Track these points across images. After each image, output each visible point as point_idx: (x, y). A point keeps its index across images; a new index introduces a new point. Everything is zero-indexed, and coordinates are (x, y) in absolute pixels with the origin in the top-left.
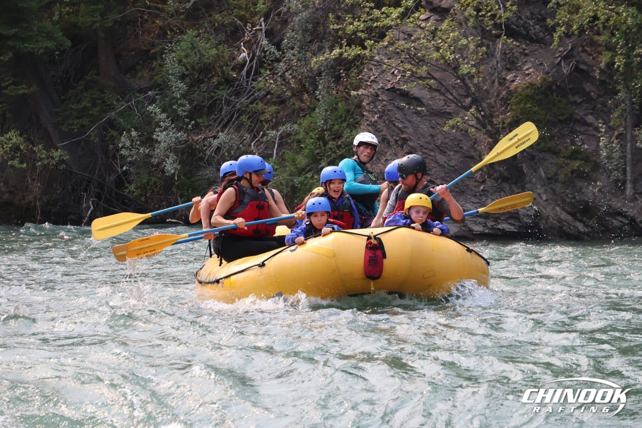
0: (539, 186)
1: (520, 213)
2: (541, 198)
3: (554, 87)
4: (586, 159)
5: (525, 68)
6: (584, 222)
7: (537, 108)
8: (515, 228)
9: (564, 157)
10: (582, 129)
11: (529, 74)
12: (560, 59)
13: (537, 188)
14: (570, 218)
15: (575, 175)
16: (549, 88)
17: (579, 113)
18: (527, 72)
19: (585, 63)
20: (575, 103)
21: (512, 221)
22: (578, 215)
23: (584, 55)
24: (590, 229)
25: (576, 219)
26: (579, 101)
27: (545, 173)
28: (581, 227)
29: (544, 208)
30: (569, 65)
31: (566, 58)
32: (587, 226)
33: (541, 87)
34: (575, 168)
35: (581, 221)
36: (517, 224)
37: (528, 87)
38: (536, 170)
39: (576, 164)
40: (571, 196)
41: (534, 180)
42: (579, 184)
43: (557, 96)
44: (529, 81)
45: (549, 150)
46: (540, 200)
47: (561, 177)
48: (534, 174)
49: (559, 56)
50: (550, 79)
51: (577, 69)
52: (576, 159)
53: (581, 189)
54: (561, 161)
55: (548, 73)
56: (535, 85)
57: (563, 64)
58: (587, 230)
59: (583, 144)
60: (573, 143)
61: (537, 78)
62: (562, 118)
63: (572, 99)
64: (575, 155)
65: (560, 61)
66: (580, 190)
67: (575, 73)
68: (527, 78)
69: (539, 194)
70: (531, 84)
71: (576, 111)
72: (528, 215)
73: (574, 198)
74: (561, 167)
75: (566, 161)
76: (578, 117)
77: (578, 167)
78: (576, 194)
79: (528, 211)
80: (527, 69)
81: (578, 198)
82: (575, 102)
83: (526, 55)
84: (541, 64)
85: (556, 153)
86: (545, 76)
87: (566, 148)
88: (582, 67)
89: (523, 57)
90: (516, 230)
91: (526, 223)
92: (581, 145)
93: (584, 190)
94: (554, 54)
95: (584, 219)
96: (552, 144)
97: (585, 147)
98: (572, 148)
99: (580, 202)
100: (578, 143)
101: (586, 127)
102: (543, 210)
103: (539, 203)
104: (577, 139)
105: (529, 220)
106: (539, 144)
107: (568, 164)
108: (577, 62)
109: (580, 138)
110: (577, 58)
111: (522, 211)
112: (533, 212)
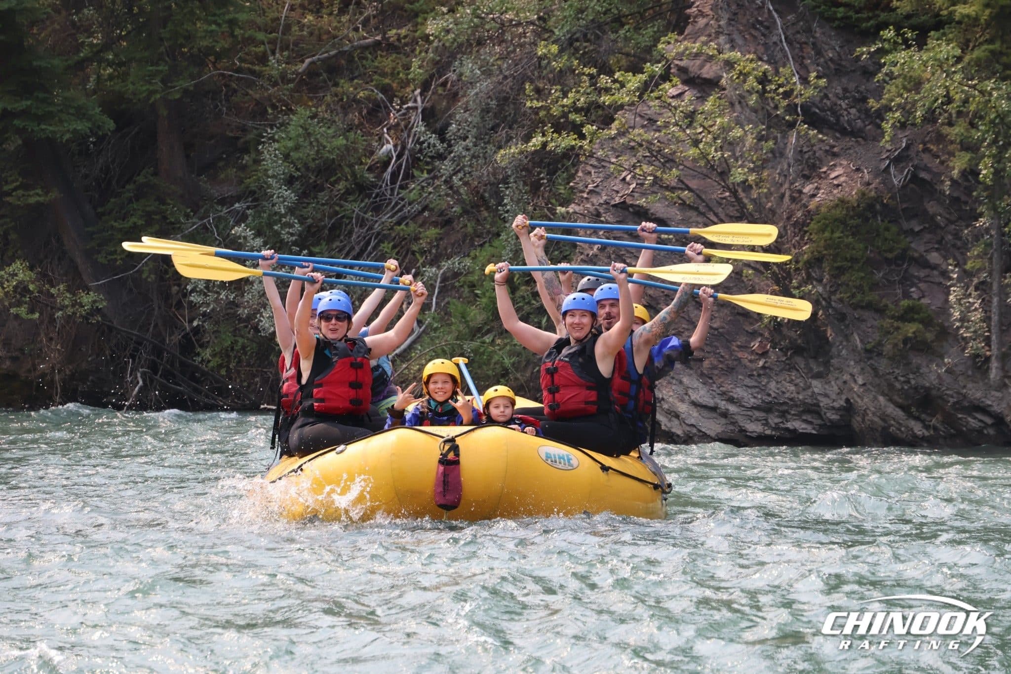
0: (852, 363)
1: (822, 405)
2: (855, 381)
3: (878, 207)
4: (927, 322)
5: (833, 175)
6: (923, 421)
7: (850, 239)
8: (814, 429)
9: (893, 317)
10: (922, 273)
11: (838, 186)
12: (888, 162)
13: (848, 366)
14: (899, 413)
15: (909, 345)
16: (871, 207)
17: (918, 247)
18: (835, 182)
19: (926, 169)
20: (911, 232)
21: (808, 417)
22: (913, 409)
23: (926, 157)
24: (932, 432)
25: (910, 415)
26: (917, 229)
27: (861, 341)
28: (918, 429)
29: (859, 396)
30: (902, 172)
31: (898, 160)
32: (927, 427)
33: (858, 206)
34: (910, 335)
35: (917, 419)
36: (819, 422)
37: (837, 205)
38: (847, 337)
39: (911, 329)
40: (902, 379)
41: (844, 352)
42: (916, 360)
43: (882, 221)
44: (839, 195)
45: (869, 306)
46: (853, 385)
47: (888, 348)
48: (845, 343)
49: (887, 157)
50: (873, 194)
51: (915, 178)
52: (911, 320)
53: (918, 368)
54: (887, 323)
55: (868, 184)
56: (848, 202)
57: (892, 170)
58: (927, 434)
59: (923, 297)
60: (907, 295)
61: (852, 191)
62: (889, 255)
63: (906, 225)
64: (909, 315)
65: (889, 165)
66: (917, 371)
67: (912, 186)
68: (835, 192)
69: (852, 375)
70: (842, 201)
71: (913, 245)
72: (833, 408)
73: (908, 382)
74: (889, 333)
75: (895, 324)
76: (916, 255)
77: (914, 333)
78: (911, 376)
79: (834, 401)
80: (836, 177)
81: (913, 382)
82: (912, 230)
83: (835, 155)
84: (858, 170)
85: (880, 311)
86: (863, 188)
87: (896, 303)
88: (923, 175)
89: (829, 158)
90: (814, 432)
91: (830, 420)
92: (919, 299)
93: (924, 370)
94: (880, 153)
95: (923, 416)
96: (873, 297)
97: (925, 301)
98: (905, 303)
99: (916, 388)
100: (915, 296)
101: (927, 271)
102: (859, 400)
103: (851, 389)
104: (913, 290)
105: (834, 417)
106: (853, 296)
107: (898, 328)
108: (916, 167)
109: (919, 288)
110: (916, 162)
111: (824, 402)
112: (842, 403)
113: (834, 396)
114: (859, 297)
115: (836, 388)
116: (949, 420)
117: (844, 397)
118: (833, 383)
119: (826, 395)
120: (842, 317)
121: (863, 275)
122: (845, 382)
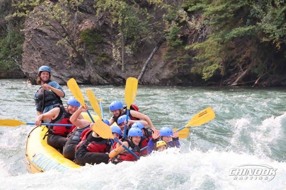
2: (91, 71)
3: (96, 30)
4: (108, 57)
5: (85, 23)
6: (107, 80)
7: (90, 38)
9: (100, 56)
10: (106, 46)
11: (87, 25)
13: (90, 67)
14: (101, 78)
15: (103, 63)
16: (94, 30)
17: (105, 40)
18: (86, 24)
19: (107, 22)
20: (104, 36)
21: (80, 79)
22: (104, 77)
23: (107, 19)
24: (109, 82)
25: (104, 78)
27: (93, 62)
28: (106, 82)
30: (101, 22)
31: (101, 19)
32: (108, 81)
33: (91, 30)
34: (104, 60)
35: (105, 79)
36: (82, 80)
38: (89, 61)
39: (104, 59)
40: (102, 70)
41: (89, 64)
42: (105, 66)
43: (97, 34)
45: (94, 53)
46: (91, 72)
47: (99, 63)
49: (98, 19)
50: (95, 27)
51: (104, 24)
52: (104, 57)
53: (106, 67)
54: (98, 57)
55: (94, 25)
56: (89, 29)
57: (99, 21)
58: (107, 83)
59: (107, 51)
60: (103, 51)
61: (90, 26)
62: (99, 42)
63: (102, 35)
64: (103, 55)
65: (98, 21)
66: (105, 68)
67: (104, 25)
68: (86, 27)
69: (90, 69)
70: (88, 29)
71: (104, 39)
72: (86, 77)
73: (103, 71)
74: (98, 60)
75: (100, 57)
76: (105, 42)
78: (104, 70)
79: (86, 75)
80: (86, 23)
81: (104, 71)
83: (86, 18)
84: (91, 22)
85: (97, 55)
86: (93, 26)
87: (100, 53)
88: (106, 23)
90: (82, 83)
91: (86, 80)
92: (106, 52)
93: (107, 68)
94: (96, 18)
95: (107, 79)
96: (95, 51)
97: (107, 52)
98: (102, 53)
99: (105, 72)
100: (105, 51)
101: (107, 45)
102: (92, 75)
103: (90, 73)
104: (104, 50)
105: (86, 79)
106: (90, 51)
107: (101, 59)
108: (105, 21)
109: (106, 49)
110: (104, 20)
111: (84, 76)
112: (88, 76)
113: (86, 74)
114: (92, 51)
115: (87, 72)
116: (113, 80)
117: (89, 74)
118: (86, 71)
119: (84, 74)
120: (88, 56)
121: (92, 46)
122: (89, 71)
